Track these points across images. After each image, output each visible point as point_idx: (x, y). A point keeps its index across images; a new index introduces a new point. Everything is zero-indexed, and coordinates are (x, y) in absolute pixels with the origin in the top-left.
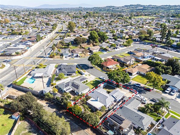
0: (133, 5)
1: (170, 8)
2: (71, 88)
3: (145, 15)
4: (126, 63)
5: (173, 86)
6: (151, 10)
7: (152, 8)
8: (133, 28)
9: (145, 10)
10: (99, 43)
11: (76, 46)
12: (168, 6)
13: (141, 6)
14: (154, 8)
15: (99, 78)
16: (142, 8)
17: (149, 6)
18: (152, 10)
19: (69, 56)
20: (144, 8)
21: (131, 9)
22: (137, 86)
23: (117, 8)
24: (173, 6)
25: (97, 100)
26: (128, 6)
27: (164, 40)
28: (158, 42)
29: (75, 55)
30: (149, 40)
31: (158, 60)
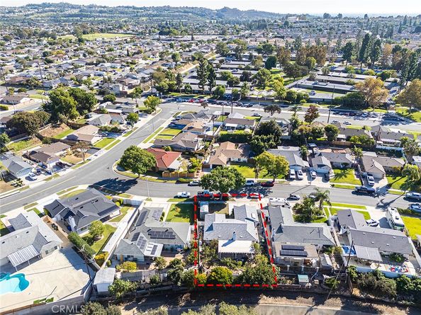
0: (50, 5)
1: (138, 12)
2: (156, 244)
3: (102, 31)
4: (194, 150)
5: (295, 165)
6: (99, 17)
7: (101, 12)
8: (118, 67)
9: (87, 16)
10: (81, 117)
11: (26, 140)
12: (131, 7)
13: (73, 7)
14: (105, 12)
15: (176, 197)
16: (76, 11)
17: (90, 7)
18: (102, 17)
19: (38, 172)
20: (80, 11)
21: (50, 13)
22: (250, 186)
23: (9, 12)
24: (141, 9)
25: (232, 240)
26: (39, 6)
27: (206, 88)
28: (194, 92)
29: (50, 166)
30: (177, 91)
31: (233, 128)
